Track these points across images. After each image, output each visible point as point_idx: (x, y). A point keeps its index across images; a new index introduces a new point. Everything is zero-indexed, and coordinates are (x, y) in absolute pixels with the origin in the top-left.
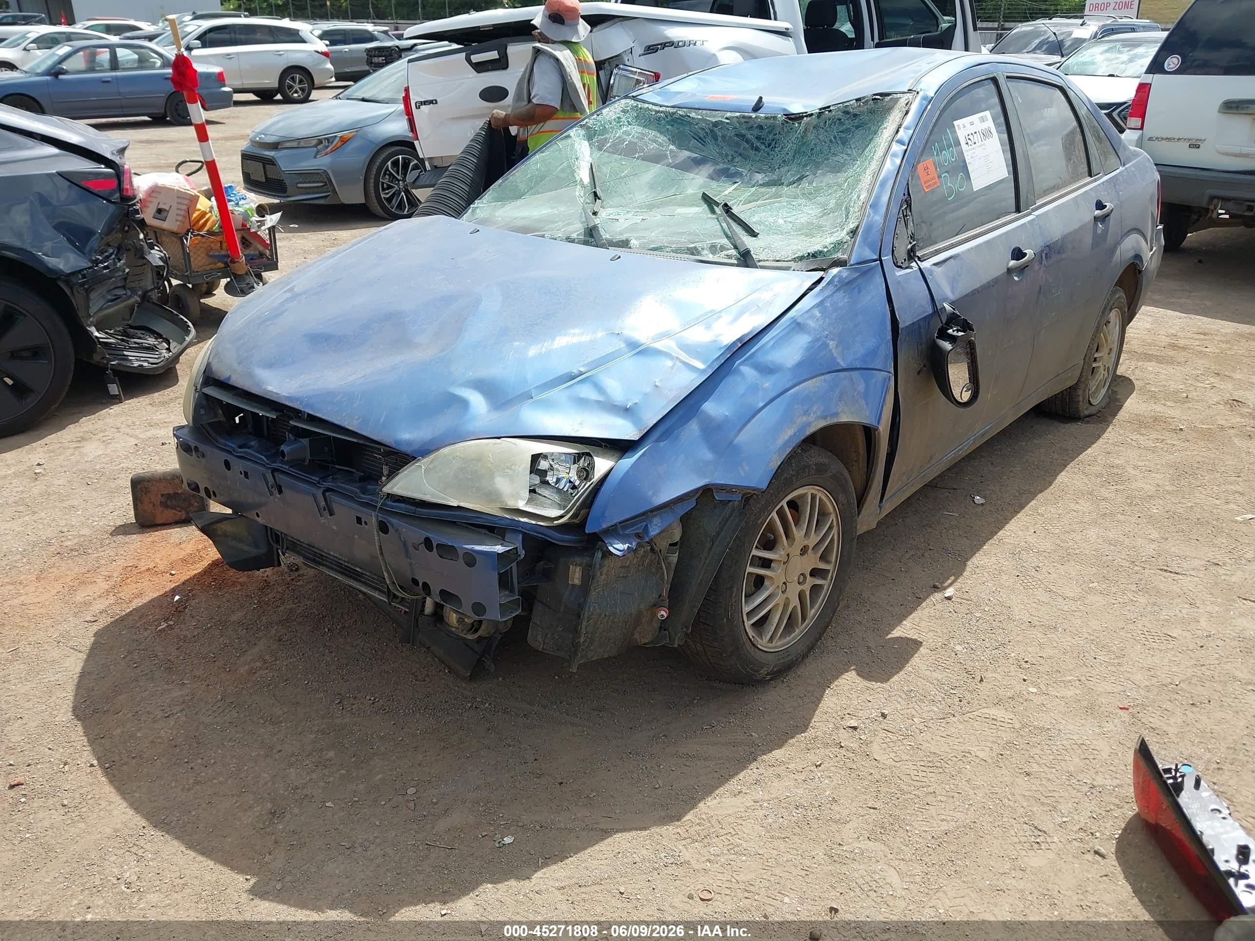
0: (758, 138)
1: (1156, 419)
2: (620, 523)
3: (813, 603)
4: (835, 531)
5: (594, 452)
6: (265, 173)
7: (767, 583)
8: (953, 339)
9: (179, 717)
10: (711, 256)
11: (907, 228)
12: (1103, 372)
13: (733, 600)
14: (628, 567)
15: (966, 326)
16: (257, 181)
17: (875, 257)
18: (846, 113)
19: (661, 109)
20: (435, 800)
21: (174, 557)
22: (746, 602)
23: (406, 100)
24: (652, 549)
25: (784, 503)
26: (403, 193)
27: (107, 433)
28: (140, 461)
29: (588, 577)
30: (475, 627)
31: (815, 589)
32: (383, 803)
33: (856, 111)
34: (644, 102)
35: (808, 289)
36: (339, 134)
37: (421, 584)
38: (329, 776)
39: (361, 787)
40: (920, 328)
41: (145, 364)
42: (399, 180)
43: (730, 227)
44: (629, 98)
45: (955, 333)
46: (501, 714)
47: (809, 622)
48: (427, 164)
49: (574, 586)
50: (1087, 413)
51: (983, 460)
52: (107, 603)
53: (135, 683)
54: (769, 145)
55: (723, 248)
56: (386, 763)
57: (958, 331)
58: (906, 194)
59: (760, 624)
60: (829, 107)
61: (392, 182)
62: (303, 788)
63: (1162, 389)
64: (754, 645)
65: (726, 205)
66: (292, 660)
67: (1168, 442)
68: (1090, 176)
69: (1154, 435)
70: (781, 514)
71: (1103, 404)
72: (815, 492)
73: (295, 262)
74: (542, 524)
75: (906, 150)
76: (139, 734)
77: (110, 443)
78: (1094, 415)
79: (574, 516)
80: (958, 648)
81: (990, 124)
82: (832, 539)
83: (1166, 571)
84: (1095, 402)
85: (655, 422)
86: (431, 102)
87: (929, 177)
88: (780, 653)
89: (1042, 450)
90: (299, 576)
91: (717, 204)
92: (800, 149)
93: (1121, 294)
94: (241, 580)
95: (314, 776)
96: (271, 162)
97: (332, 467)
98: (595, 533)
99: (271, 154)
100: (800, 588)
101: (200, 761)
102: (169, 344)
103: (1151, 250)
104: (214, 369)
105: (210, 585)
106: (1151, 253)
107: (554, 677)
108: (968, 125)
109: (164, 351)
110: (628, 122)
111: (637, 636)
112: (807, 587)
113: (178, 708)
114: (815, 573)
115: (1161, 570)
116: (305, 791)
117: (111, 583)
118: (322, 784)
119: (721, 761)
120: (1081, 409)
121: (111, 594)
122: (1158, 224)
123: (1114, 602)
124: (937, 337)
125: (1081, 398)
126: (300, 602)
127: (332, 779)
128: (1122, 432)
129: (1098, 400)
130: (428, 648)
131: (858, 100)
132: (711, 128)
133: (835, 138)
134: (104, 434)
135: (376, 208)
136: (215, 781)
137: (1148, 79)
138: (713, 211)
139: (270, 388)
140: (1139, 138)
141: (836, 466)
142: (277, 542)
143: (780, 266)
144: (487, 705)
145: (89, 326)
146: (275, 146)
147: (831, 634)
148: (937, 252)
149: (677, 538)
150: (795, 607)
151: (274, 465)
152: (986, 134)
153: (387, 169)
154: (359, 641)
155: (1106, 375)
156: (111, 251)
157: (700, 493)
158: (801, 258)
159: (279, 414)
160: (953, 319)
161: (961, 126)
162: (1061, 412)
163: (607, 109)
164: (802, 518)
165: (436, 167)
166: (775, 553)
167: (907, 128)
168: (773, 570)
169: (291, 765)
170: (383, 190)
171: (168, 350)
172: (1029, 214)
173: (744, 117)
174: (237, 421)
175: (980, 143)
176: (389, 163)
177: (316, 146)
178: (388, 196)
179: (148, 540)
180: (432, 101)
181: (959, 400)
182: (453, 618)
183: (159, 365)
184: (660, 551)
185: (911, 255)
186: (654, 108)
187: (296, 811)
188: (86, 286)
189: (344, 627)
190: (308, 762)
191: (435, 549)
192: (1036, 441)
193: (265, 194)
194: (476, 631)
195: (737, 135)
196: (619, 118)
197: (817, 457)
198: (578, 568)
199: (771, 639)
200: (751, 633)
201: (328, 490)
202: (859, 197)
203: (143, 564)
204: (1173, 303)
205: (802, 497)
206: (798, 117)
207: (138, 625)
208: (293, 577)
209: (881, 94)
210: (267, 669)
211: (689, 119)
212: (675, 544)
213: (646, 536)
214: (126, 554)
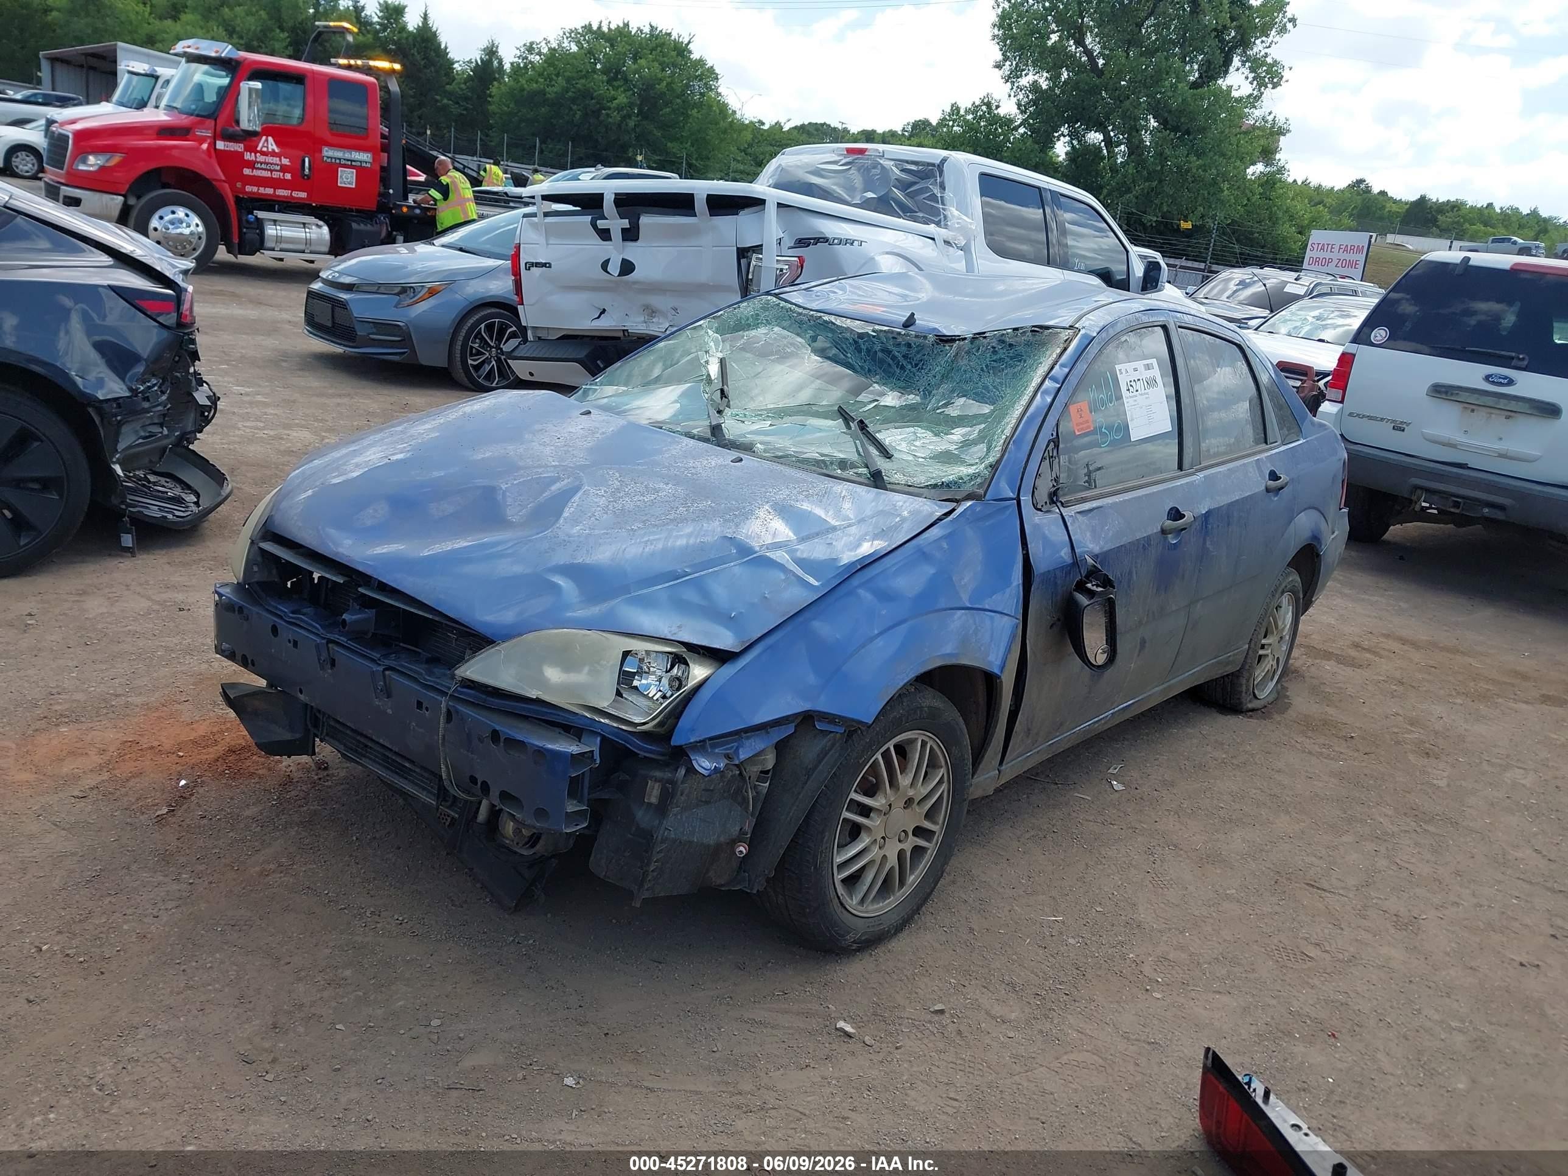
0: (905, 357)
1: (1325, 723)
2: (711, 739)
3: (913, 868)
4: (944, 786)
5: (690, 659)
6: (333, 317)
7: (863, 835)
8: (1091, 594)
9: (173, 913)
10: (839, 471)
11: (1052, 470)
12: (1271, 662)
13: (824, 847)
14: (712, 790)
15: (1107, 583)
16: (322, 326)
17: (1011, 495)
18: (1001, 341)
19: (805, 312)
20: (462, 1035)
21: (183, 738)
22: (838, 852)
23: (516, 258)
24: (741, 774)
25: (890, 745)
26: (494, 362)
27: (114, 590)
28: (151, 626)
29: (667, 796)
30: (534, 840)
31: (918, 851)
32: (402, 1032)
33: (1012, 341)
34: (786, 301)
35: (938, 519)
36: (429, 285)
37: (479, 784)
38: (343, 997)
39: (379, 1012)
40: (1055, 577)
41: (170, 516)
42: (492, 347)
43: (863, 445)
44: (771, 294)
45: (1094, 588)
46: (545, 952)
47: (907, 890)
48: (529, 333)
49: (650, 804)
50: (1250, 706)
51: (1126, 743)
52: (100, 778)
53: (125, 871)
54: (916, 365)
55: (853, 466)
56: (411, 989)
57: (1097, 586)
58: (1055, 434)
59: (852, 881)
60: (984, 333)
61: (483, 348)
62: (311, 1006)
63: (1337, 691)
64: (842, 904)
65: (861, 422)
66: (311, 866)
67: (1337, 749)
68: (1266, 443)
69: (1321, 740)
70: (886, 755)
71: (1271, 699)
72: (926, 739)
73: (355, 423)
74: (624, 727)
75: (1059, 389)
76: (125, 927)
77: (117, 601)
78: (1257, 710)
79: (660, 724)
80: (1071, 941)
81: (1156, 372)
82: (941, 797)
83: (1313, 886)
84: (1262, 695)
85: (759, 636)
86: (544, 265)
87: (1081, 420)
88: (871, 919)
89: (1195, 741)
90: (328, 775)
91: (854, 420)
92: (948, 374)
93: (1295, 578)
94: (260, 772)
95: (326, 994)
96: (343, 305)
97: (396, 645)
98: (681, 746)
99: (344, 296)
100: (901, 846)
101: (194, 964)
102: (198, 496)
103: (1333, 533)
104: (276, 523)
105: (223, 773)
106: (1333, 536)
107: (611, 921)
108: (1131, 371)
109: (192, 505)
110: (767, 320)
111: (711, 874)
112: (908, 846)
113: (174, 904)
114: (919, 831)
115: (1307, 884)
116: (313, 1010)
117: (106, 758)
118: (334, 1004)
119: (790, 1032)
120: (1243, 700)
121: (105, 770)
122: (1342, 506)
123: (1251, 912)
124: (1074, 590)
125: (1244, 688)
126: (326, 804)
127: (346, 999)
128: (1286, 732)
129: (1265, 693)
130: (471, 869)
131: (1016, 329)
132: (856, 339)
133: (987, 366)
134: (110, 591)
135: (459, 374)
136: (210, 987)
137: (1353, 348)
138: (848, 427)
139: (341, 550)
140: (1339, 411)
141: (951, 714)
142: (316, 726)
143: (910, 490)
144: (531, 942)
145: (114, 463)
146: (349, 288)
147: (931, 910)
148: (1084, 500)
149: (770, 766)
150: (892, 868)
151: (329, 636)
152: (1151, 383)
153: (479, 332)
154: (391, 855)
155: (1275, 667)
156: (154, 381)
157: (800, 719)
158: (935, 486)
159: (346, 579)
160: (1093, 573)
161: (1123, 371)
162: (1221, 702)
163: (745, 304)
164: (909, 766)
165: (539, 338)
166: (876, 801)
167: (1062, 366)
168: (872, 820)
169: (300, 980)
170: (471, 355)
171: (197, 504)
172: (1193, 474)
173: (892, 332)
174: (289, 586)
175: (1143, 391)
176: (483, 326)
177: (398, 294)
178: (475, 363)
179: (154, 714)
180: (546, 264)
181: (1093, 661)
182: (509, 827)
183: (185, 519)
184: (750, 778)
185: (1054, 497)
186: (797, 309)
187: (301, 1029)
188: (119, 418)
189: (375, 838)
190: (319, 979)
191: (502, 744)
192: (1189, 730)
193: (328, 340)
194: (532, 846)
195: (882, 351)
196: (757, 315)
197: (931, 700)
198: (657, 784)
199: (862, 901)
200: (840, 889)
201: (389, 668)
202: (1002, 431)
203: (146, 741)
204: (1363, 600)
205: (912, 741)
206: (950, 340)
207: (134, 807)
208: (321, 776)
209: (1041, 327)
210: (281, 872)
211: (833, 327)
212: (767, 772)
213: (736, 758)
214: (126, 727)
